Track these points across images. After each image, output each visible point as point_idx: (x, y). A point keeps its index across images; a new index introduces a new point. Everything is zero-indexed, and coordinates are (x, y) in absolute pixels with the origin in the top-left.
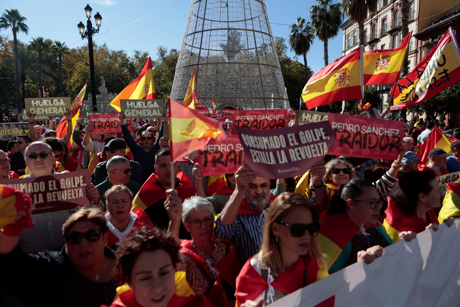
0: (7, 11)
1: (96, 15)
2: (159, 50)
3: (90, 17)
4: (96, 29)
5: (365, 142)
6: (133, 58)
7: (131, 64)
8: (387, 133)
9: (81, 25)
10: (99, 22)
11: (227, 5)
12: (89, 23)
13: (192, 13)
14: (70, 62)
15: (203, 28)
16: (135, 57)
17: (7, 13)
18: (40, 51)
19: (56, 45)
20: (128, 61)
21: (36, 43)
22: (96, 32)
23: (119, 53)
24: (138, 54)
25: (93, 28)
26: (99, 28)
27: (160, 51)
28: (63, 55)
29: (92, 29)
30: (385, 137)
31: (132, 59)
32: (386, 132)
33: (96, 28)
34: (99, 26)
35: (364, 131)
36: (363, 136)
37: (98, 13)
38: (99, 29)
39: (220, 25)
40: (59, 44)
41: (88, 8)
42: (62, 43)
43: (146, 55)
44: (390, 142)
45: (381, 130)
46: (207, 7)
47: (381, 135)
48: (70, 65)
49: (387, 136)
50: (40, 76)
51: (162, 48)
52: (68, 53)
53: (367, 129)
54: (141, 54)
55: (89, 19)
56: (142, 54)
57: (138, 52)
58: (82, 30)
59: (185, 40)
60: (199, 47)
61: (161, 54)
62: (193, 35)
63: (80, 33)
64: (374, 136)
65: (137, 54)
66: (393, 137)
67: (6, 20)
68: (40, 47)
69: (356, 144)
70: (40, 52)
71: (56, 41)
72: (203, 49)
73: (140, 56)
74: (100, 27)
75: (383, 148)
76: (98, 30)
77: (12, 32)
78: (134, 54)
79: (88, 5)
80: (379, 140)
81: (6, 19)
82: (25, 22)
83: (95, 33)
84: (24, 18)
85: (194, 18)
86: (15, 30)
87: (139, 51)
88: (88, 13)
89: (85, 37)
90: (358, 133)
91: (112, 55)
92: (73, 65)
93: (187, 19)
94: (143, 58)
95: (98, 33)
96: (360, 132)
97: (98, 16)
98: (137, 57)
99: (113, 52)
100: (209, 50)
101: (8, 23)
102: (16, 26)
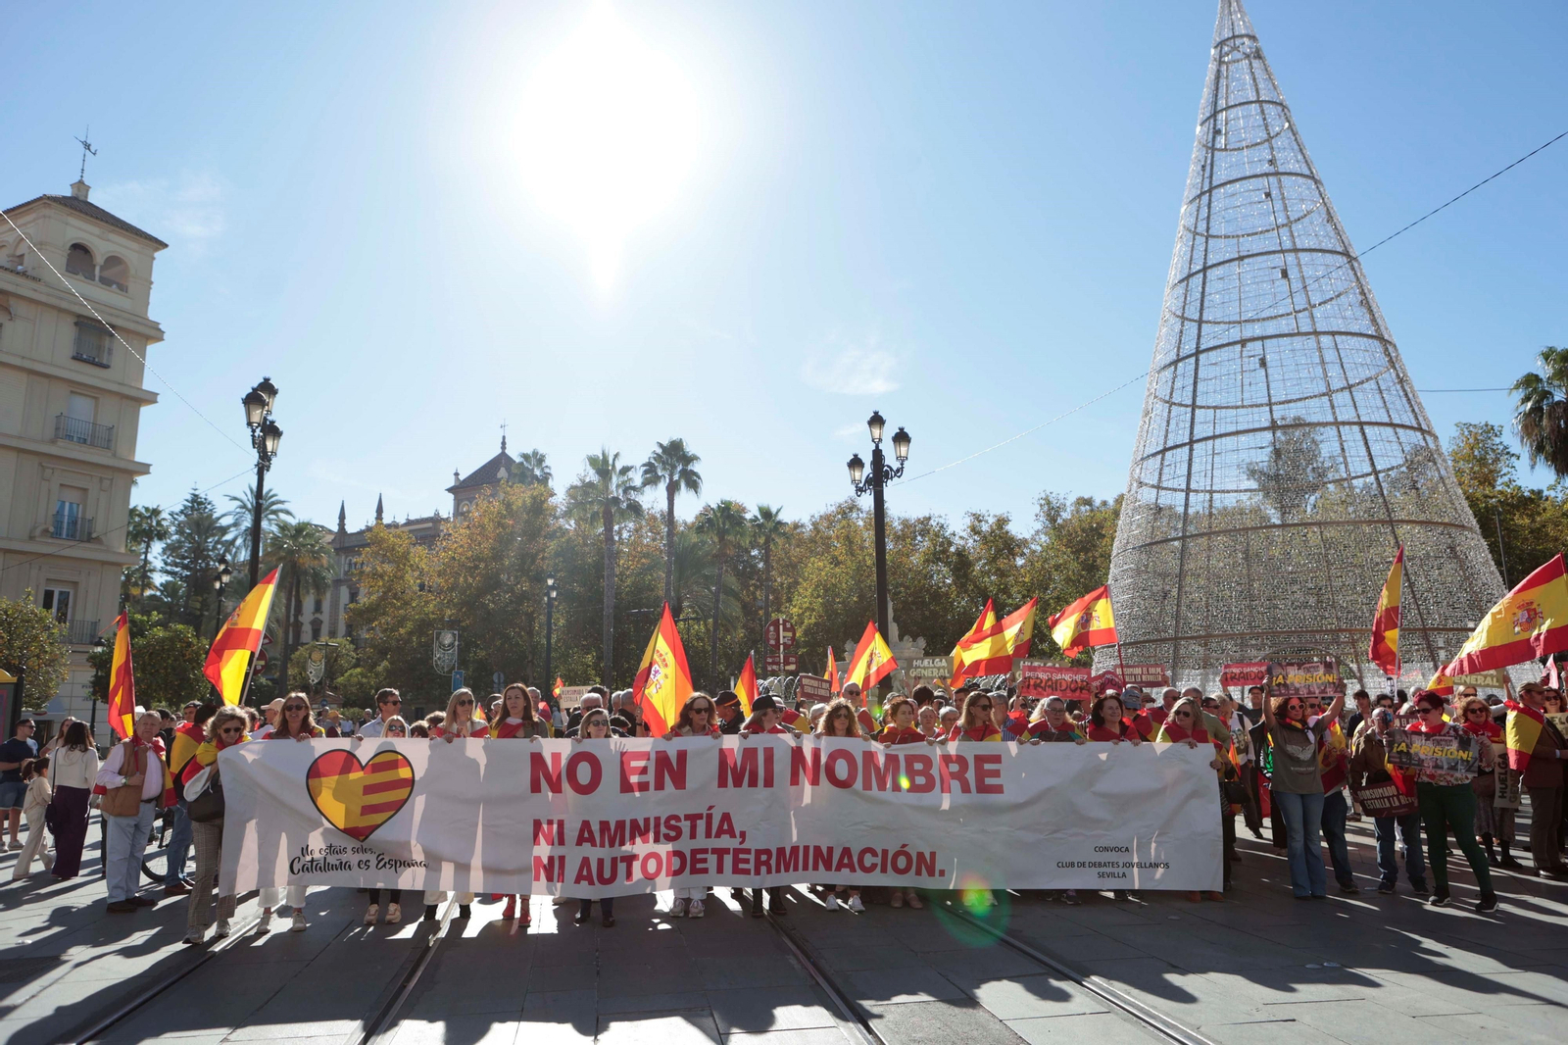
0: (661, 445)
1: (897, 434)
2: (1041, 505)
3: (880, 440)
4: (895, 469)
6: (964, 534)
7: (961, 554)
9: (856, 463)
10: (903, 449)
11: (1263, 363)
12: (878, 455)
13: (1155, 397)
14: (789, 558)
15: (1191, 433)
16: (969, 530)
17: (659, 451)
18: (722, 534)
19: (759, 517)
20: (950, 544)
21: (716, 516)
22: (895, 475)
23: (922, 523)
24: (980, 521)
25: (888, 466)
26: (902, 464)
27: (1046, 508)
28: (773, 540)
29: (886, 468)
31: (961, 537)
33: (896, 465)
34: (902, 459)
37: (901, 429)
38: (902, 468)
40: (767, 514)
41: (877, 420)
42: (774, 510)
43: (1002, 522)
46: (1200, 375)
48: (787, 566)
50: (717, 601)
51: (1051, 499)
52: (787, 537)
54: (987, 522)
55: (877, 446)
56: (991, 520)
57: (978, 518)
58: (857, 474)
59: (1138, 471)
60: (1184, 486)
61: (1048, 515)
63: (854, 481)
65: (976, 523)
67: (655, 468)
68: (724, 524)
70: (722, 539)
71: (760, 505)
72: (1196, 491)
73: (985, 528)
74: (905, 463)
76: (900, 470)
77: (665, 494)
78: (968, 521)
79: (876, 413)
81: (656, 464)
82: (695, 467)
83: (892, 478)
84: (694, 458)
85: (1160, 409)
86: (672, 489)
87: (984, 512)
88: (876, 432)
89: (865, 491)
91: (902, 530)
92: (794, 566)
93: (1141, 414)
94: (993, 531)
95: (899, 477)
97: (901, 437)
98: (975, 530)
99: (905, 523)
100: (1211, 492)
101: (660, 474)
102: (676, 477)
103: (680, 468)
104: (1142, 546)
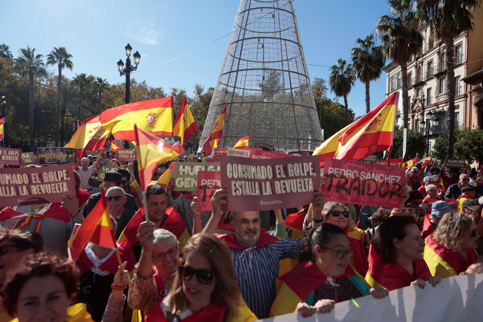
0: (56, 49)
3: (130, 55)
4: (134, 67)
5: (363, 188)
8: (387, 180)
9: (120, 63)
10: (137, 60)
11: (263, 46)
13: (228, 53)
14: (109, 97)
15: (238, 67)
17: (55, 51)
18: (81, 86)
19: (97, 81)
21: (79, 79)
22: (134, 69)
24: (175, 91)
26: (137, 65)
27: (197, 89)
28: (103, 91)
29: (131, 66)
30: (385, 184)
32: (386, 178)
33: (134, 66)
34: (137, 64)
35: (362, 177)
36: (361, 182)
37: (137, 52)
38: (137, 67)
39: (255, 66)
40: (100, 80)
41: (129, 47)
42: (103, 79)
43: (182, 92)
44: (391, 189)
45: (381, 177)
46: (244, 47)
47: (381, 181)
48: (109, 100)
49: (387, 183)
50: (79, 110)
52: (108, 89)
53: (366, 175)
56: (179, 91)
58: (121, 68)
59: (220, 79)
60: (233, 86)
61: (198, 92)
62: (229, 74)
63: (119, 70)
64: (373, 182)
66: (393, 184)
67: (54, 57)
68: (82, 82)
69: (354, 190)
70: (81, 88)
71: (98, 77)
72: (237, 88)
73: (177, 93)
74: (138, 65)
75: (382, 196)
76: (136, 68)
77: (57, 68)
80: (379, 187)
81: (54, 56)
82: (71, 59)
83: (133, 71)
84: (70, 56)
85: (230, 58)
86: (61, 67)
88: (128, 52)
89: (123, 74)
90: (357, 179)
92: (111, 100)
93: (224, 59)
95: (135, 70)
96: (358, 178)
97: (137, 55)
101: (55, 60)
102: (62, 62)
103: (64, 59)
104: (218, 105)
